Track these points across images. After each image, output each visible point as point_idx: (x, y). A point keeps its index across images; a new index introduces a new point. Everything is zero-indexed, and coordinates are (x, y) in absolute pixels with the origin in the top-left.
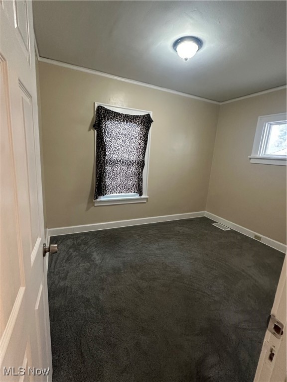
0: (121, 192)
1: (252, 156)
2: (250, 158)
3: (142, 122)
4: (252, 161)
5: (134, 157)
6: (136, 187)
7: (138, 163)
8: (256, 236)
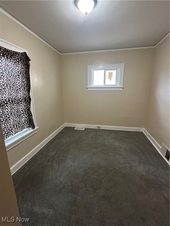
0: (17, 132)
1: (88, 87)
2: (87, 88)
3: (21, 60)
4: (89, 89)
5: (21, 94)
6: (27, 122)
7: (25, 100)
8: (98, 127)
